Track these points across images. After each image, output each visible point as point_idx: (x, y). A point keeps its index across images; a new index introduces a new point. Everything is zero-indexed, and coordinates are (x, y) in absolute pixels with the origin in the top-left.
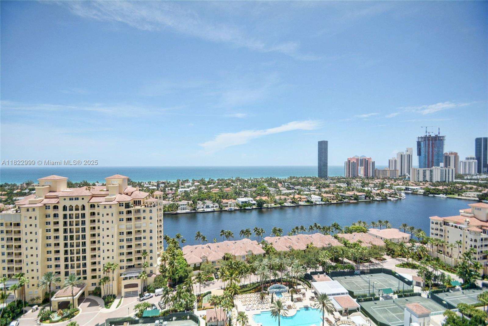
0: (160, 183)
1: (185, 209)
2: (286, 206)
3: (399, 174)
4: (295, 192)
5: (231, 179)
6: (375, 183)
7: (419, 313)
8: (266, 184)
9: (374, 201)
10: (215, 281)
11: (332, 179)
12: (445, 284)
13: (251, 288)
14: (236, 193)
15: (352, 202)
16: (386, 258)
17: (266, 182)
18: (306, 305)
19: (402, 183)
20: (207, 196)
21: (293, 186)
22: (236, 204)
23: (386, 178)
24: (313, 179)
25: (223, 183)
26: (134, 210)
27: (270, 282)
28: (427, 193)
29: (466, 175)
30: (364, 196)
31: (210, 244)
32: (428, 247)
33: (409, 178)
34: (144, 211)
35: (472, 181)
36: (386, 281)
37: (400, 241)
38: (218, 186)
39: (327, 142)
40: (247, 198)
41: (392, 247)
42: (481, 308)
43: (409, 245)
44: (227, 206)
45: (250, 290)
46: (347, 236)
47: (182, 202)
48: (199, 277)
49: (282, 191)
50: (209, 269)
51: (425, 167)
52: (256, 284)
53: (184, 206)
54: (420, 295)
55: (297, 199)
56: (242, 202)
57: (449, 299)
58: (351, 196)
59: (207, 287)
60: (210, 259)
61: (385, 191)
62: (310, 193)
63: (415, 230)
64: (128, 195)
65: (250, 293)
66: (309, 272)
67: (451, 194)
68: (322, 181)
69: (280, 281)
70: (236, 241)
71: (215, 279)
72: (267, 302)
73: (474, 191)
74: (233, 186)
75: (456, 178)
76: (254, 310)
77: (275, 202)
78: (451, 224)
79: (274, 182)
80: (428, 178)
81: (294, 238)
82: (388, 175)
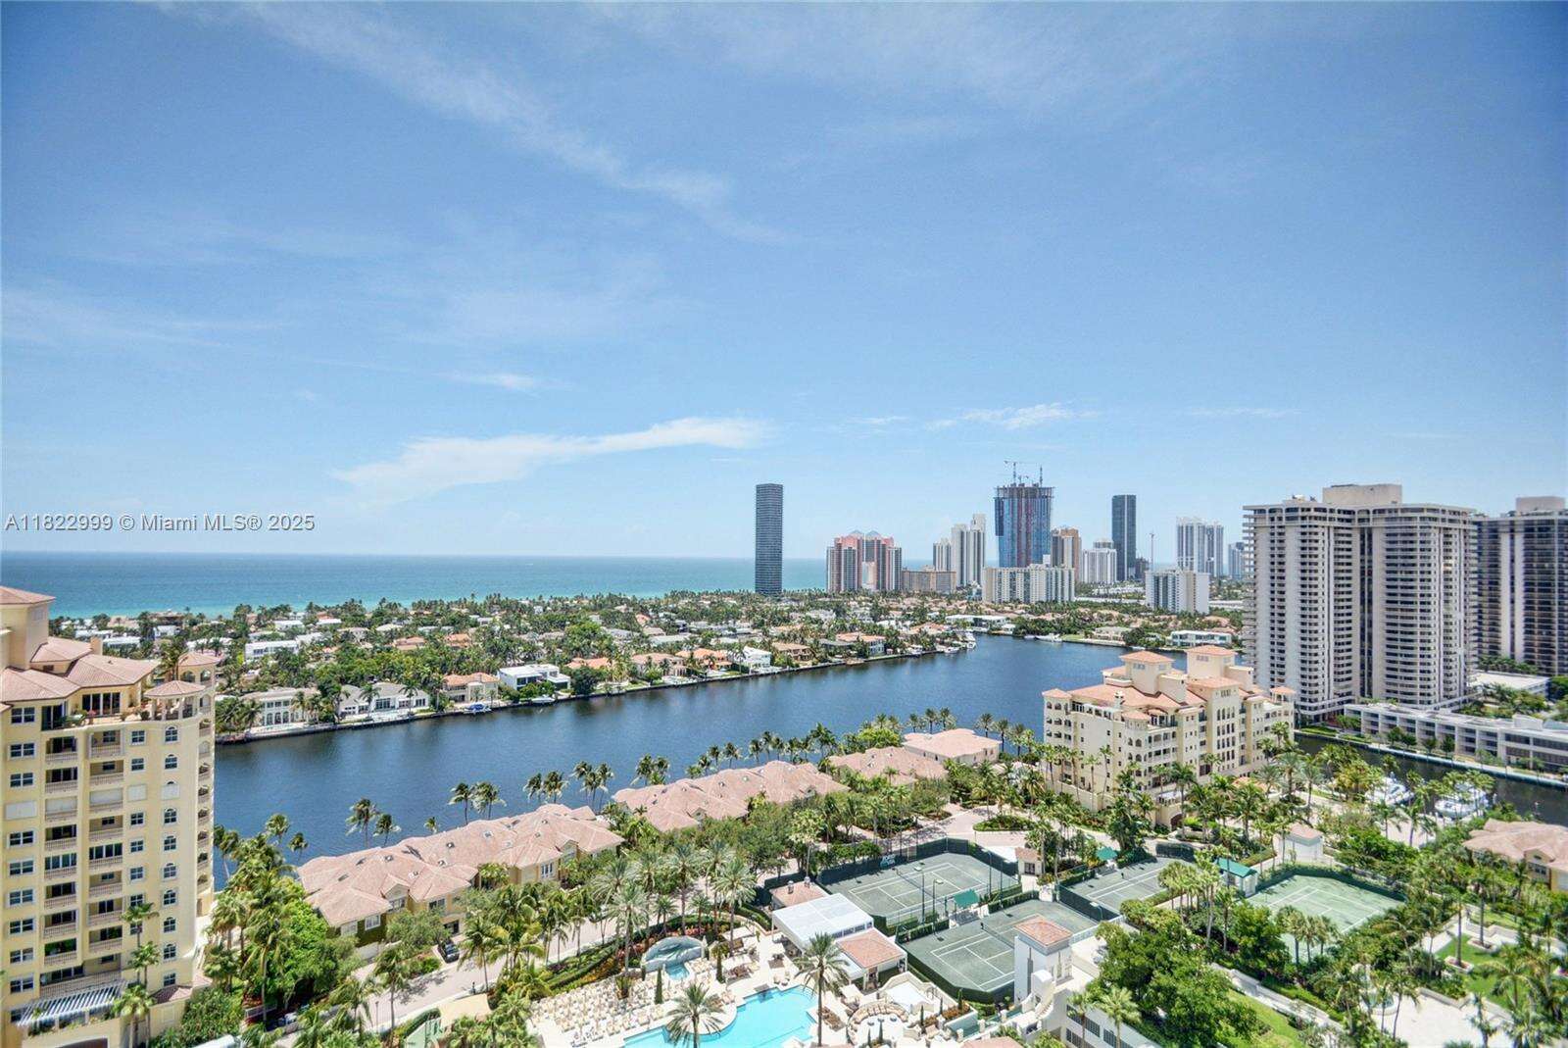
0: (155, 620)
1: (285, 721)
2: (670, 686)
3: (958, 584)
4: (692, 641)
5: (469, 600)
6: (905, 607)
7: (1048, 942)
8: (595, 618)
9: (905, 657)
10: (446, 972)
11: (795, 598)
12: (1085, 860)
13: (585, 969)
14: (495, 650)
15: (852, 662)
16: (950, 811)
17: (594, 610)
18: (761, 984)
19: (964, 607)
20: (379, 664)
21: (684, 622)
22: (496, 690)
23: (928, 594)
24: (743, 598)
25: (438, 615)
26: (87, 733)
27: (648, 934)
28: (1022, 631)
29: (1096, 585)
30: (881, 646)
31: (415, 842)
32: (1041, 768)
33: (979, 592)
34: (138, 737)
35: (1109, 600)
36: (957, 874)
37: (980, 760)
38: (420, 629)
39: (780, 488)
40: (536, 666)
41: (961, 779)
42: (1166, 906)
43: (998, 769)
44: (462, 699)
45: (582, 975)
46: (853, 762)
47: (271, 692)
48: (387, 966)
49: (651, 639)
50: (423, 930)
51: (1012, 566)
52: (598, 951)
53: (282, 709)
54: (1034, 896)
55: (701, 661)
56: (518, 680)
57: (1098, 895)
58: (850, 647)
59: (415, 997)
60: (422, 894)
61: (932, 630)
62: (737, 641)
63: (1010, 729)
64: (55, 671)
65: (582, 985)
66: (761, 884)
67: (1070, 632)
68: (768, 604)
69: (680, 926)
70: (517, 817)
71: (443, 962)
72: (641, 1002)
73: (1116, 625)
74: (476, 624)
75: (1077, 593)
76: (601, 1038)
77: (634, 675)
78: (1087, 705)
79: (622, 608)
80: (1020, 594)
81: (708, 783)
82: (933, 586)
